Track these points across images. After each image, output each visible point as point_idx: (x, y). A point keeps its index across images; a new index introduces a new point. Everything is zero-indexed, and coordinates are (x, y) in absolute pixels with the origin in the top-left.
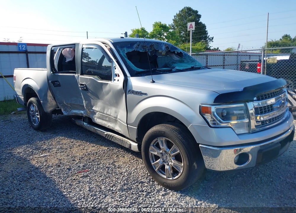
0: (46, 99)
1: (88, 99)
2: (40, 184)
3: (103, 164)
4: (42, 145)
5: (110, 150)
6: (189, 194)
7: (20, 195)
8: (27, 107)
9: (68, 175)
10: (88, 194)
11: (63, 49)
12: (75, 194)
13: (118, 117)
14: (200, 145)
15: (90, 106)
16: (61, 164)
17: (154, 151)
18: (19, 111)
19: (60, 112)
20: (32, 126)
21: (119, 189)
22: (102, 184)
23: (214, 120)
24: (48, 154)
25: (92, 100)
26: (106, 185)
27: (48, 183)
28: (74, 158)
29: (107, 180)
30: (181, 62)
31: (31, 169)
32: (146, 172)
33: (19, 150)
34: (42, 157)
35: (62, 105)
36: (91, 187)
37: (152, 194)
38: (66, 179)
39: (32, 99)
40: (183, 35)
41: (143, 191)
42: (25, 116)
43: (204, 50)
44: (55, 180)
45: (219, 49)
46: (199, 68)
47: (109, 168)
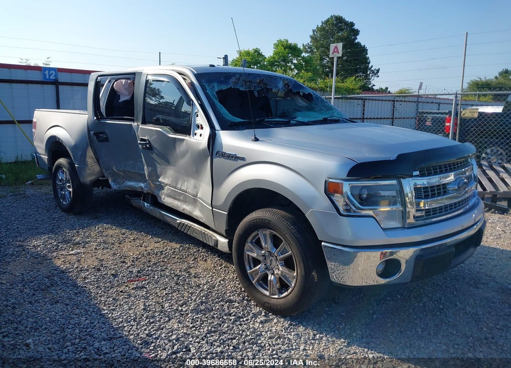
0: (83, 162)
1: (152, 164)
2: (66, 295)
3: (171, 269)
4: (73, 236)
5: (184, 249)
6: (304, 323)
7: (34, 310)
8: (52, 173)
9: (113, 285)
10: (142, 315)
11: (116, 81)
12: (121, 314)
13: (199, 195)
14: (323, 243)
15: (155, 175)
16: (102, 266)
17: (252, 251)
18: (39, 180)
19: (105, 183)
20: (59, 205)
21: (193, 310)
22: (165, 301)
23: (347, 204)
24: (82, 250)
25: (158, 166)
26: (172, 302)
27: (79, 295)
28: (125, 258)
29: (174, 294)
30: (310, 109)
31: (53, 272)
32: (239, 286)
33: (35, 243)
34: (72, 254)
35: (110, 173)
36: (147, 304)
37: (245, 319)
38: (108, 291)
39: (62, 161)
40: (327, 64)
41: (230, 315)
42: (48, 189)
43: (358, 91)
44: (92, 290)
45: (389, 90)
46: (337, 121)
47: (179, 276)
